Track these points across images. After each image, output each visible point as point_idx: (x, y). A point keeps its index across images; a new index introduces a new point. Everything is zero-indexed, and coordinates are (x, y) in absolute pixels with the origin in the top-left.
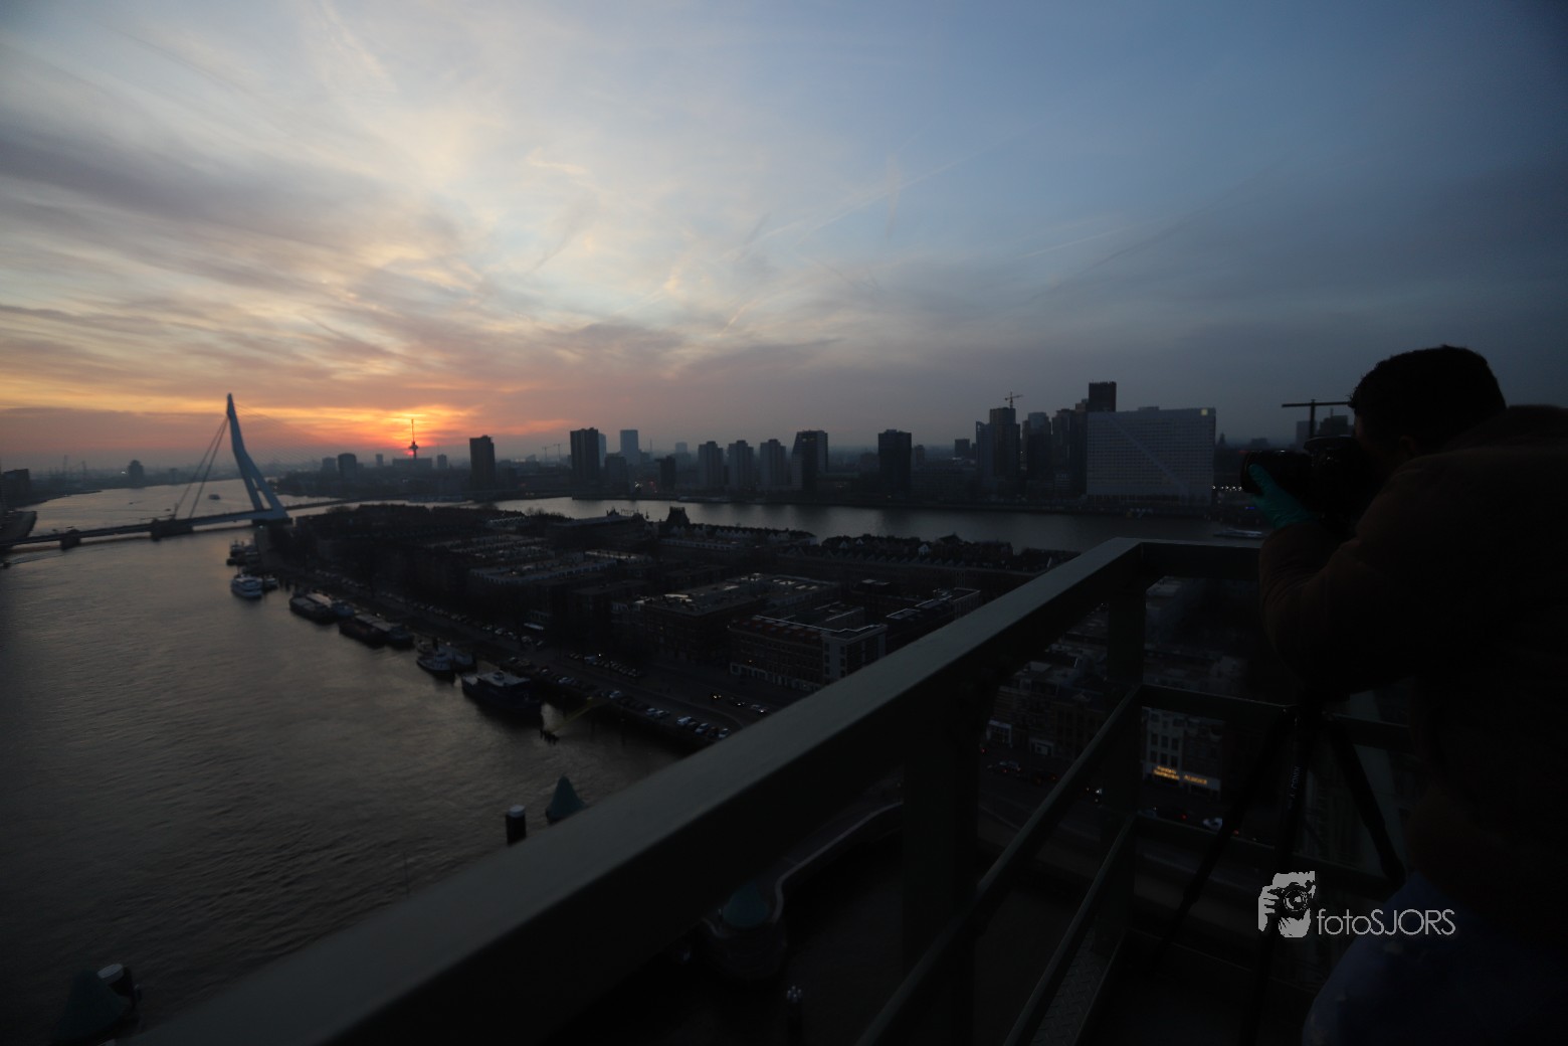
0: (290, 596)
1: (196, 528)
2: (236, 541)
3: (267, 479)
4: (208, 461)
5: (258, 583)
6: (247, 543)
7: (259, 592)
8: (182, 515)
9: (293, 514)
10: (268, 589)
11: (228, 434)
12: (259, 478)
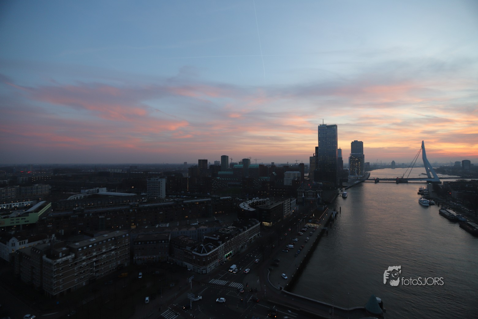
0: (440, 208)
1: (409, 181)
2: (421, 187)
3: (433, 168)
4: (414, 162)
5: (428, 202)
6: (425, 188)
7: (428, 205)
8: (404, 177)
9: (442, 181)
10: (431, 204)
11: (421, 153)
12: (430, 167)
